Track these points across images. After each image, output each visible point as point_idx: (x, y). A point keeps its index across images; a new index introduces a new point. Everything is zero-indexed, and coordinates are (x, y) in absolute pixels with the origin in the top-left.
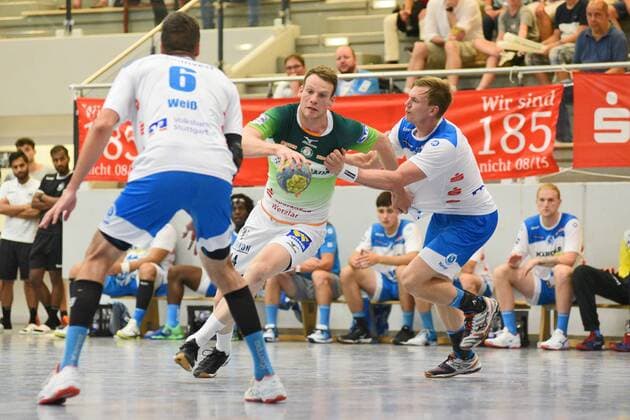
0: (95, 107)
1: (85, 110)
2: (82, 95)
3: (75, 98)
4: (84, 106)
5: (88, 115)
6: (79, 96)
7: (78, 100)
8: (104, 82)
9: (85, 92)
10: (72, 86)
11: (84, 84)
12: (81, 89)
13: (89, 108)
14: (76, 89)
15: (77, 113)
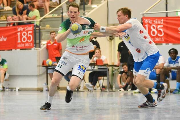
0: (148, 20)
1: (145, 21)
2: (144, 16)
3: (142, 17)
4: (145, 19)
5: (146, 22)
6: (143, 16)
7: (143, 18)
8: (150, 12)
9: (145, 15)
10: (141, 13)
11: (144, 13)
12: (144, 14)
13: (146, 20)
14: (142, 14)
15: (143, 22)
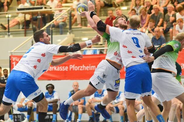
0: (16, 58)
2: (12, 55)
3: (10, 55)
4: (12, 57)
5: (14, 60)
8: (18, 51)
9: (13, 53)
11: (12, 51)
12: (12, 53)
13: (14, 58)
14: (10, 53)
15: (11, 59)
